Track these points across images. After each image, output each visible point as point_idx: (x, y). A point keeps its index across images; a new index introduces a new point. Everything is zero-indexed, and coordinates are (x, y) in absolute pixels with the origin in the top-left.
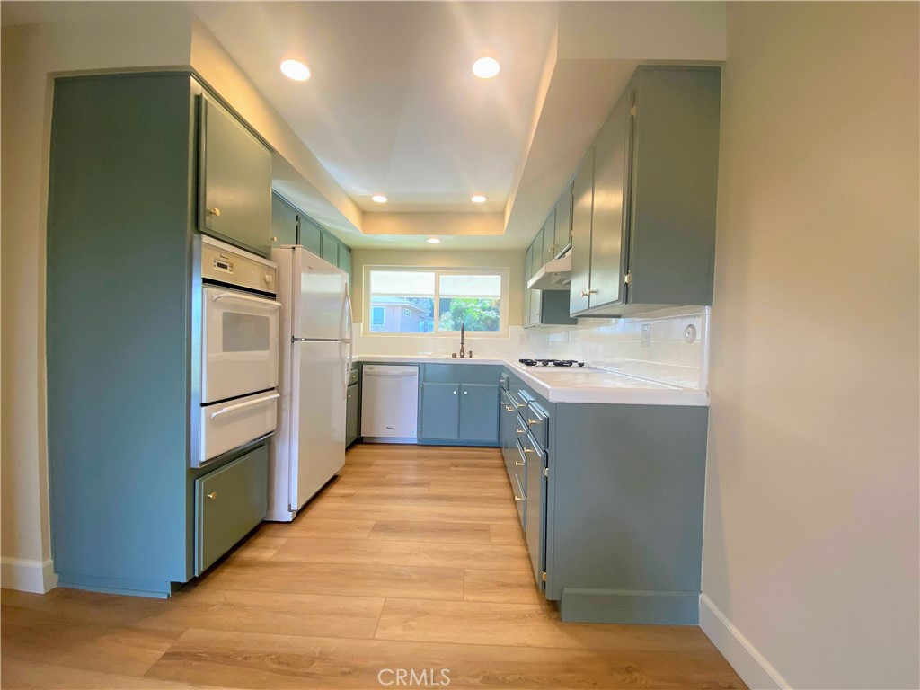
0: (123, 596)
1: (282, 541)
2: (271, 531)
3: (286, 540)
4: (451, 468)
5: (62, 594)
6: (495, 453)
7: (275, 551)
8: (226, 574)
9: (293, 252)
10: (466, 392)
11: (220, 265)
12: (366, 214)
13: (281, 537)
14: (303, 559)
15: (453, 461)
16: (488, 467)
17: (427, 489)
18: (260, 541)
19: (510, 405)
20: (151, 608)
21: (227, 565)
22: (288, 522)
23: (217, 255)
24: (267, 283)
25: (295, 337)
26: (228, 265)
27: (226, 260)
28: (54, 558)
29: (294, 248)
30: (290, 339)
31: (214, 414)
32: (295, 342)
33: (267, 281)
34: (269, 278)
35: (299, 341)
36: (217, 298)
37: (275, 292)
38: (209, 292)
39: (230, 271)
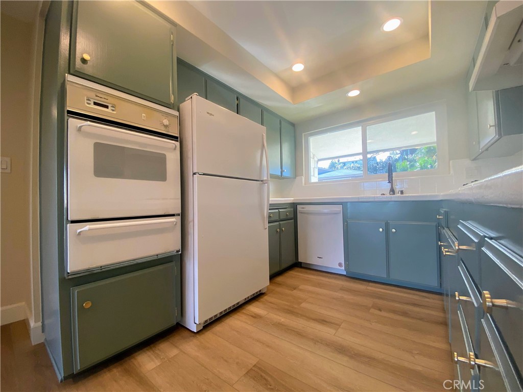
4: (372, 310)
6: (433, 300)
9: (192, 101)
10: (394, 230)
11: (95, 104)
12: (295, 89)
15: (376, 301)
16: (421, 319)
17: (334, 331)
19: (449, 246)
22: (193, 332)
23: (92, 95)
24: (166, 126)
25: (194, 172)
26: (110, 106)
27: (105, 100)
28: (43, 322)
29: (191, 98)
30: (192, 174)
31: (79, 231)
32: (194, 176)
33: (165, 124)
34: (166, 122)
35: (197, 175)
36: (81, 127)
37: (177, 135)
38: (73, 123)
39: (113, 110)
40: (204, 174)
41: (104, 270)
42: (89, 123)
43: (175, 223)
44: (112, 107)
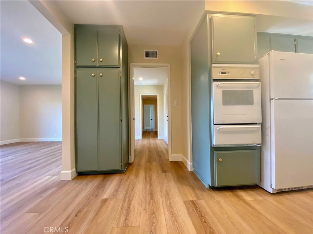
0: (201, 181)
1: (260, 198)
2: (259, 191)
3: (263, 199)
5: (193, 174)
7: (253, 200)
8: (228, 194)
9: (269, 56)
11: (222, 73)
13: (262, 197)
14: (261, 211)
18: (251, 192)
20: (202, 188)
21: (231, 192)
23: (220, 69)
24: (252, 75)
25: (271, 98)
26: (227, 72)
27: (225, 70)
28: (193, 163)
29: (269, 54)
30: (269, 100)
31: (218, 128)
32: (271, 100)
33: (252, 74)
34: (253, 72)
35: (274, 100)
36: (218, 85)
37: (258, 78)
38: (215, 84)
39: (228, 74)
40: (279, 99)
41: (225, 146)
42: (222, 82)
43: (258, 128)
44: (228, 72)
